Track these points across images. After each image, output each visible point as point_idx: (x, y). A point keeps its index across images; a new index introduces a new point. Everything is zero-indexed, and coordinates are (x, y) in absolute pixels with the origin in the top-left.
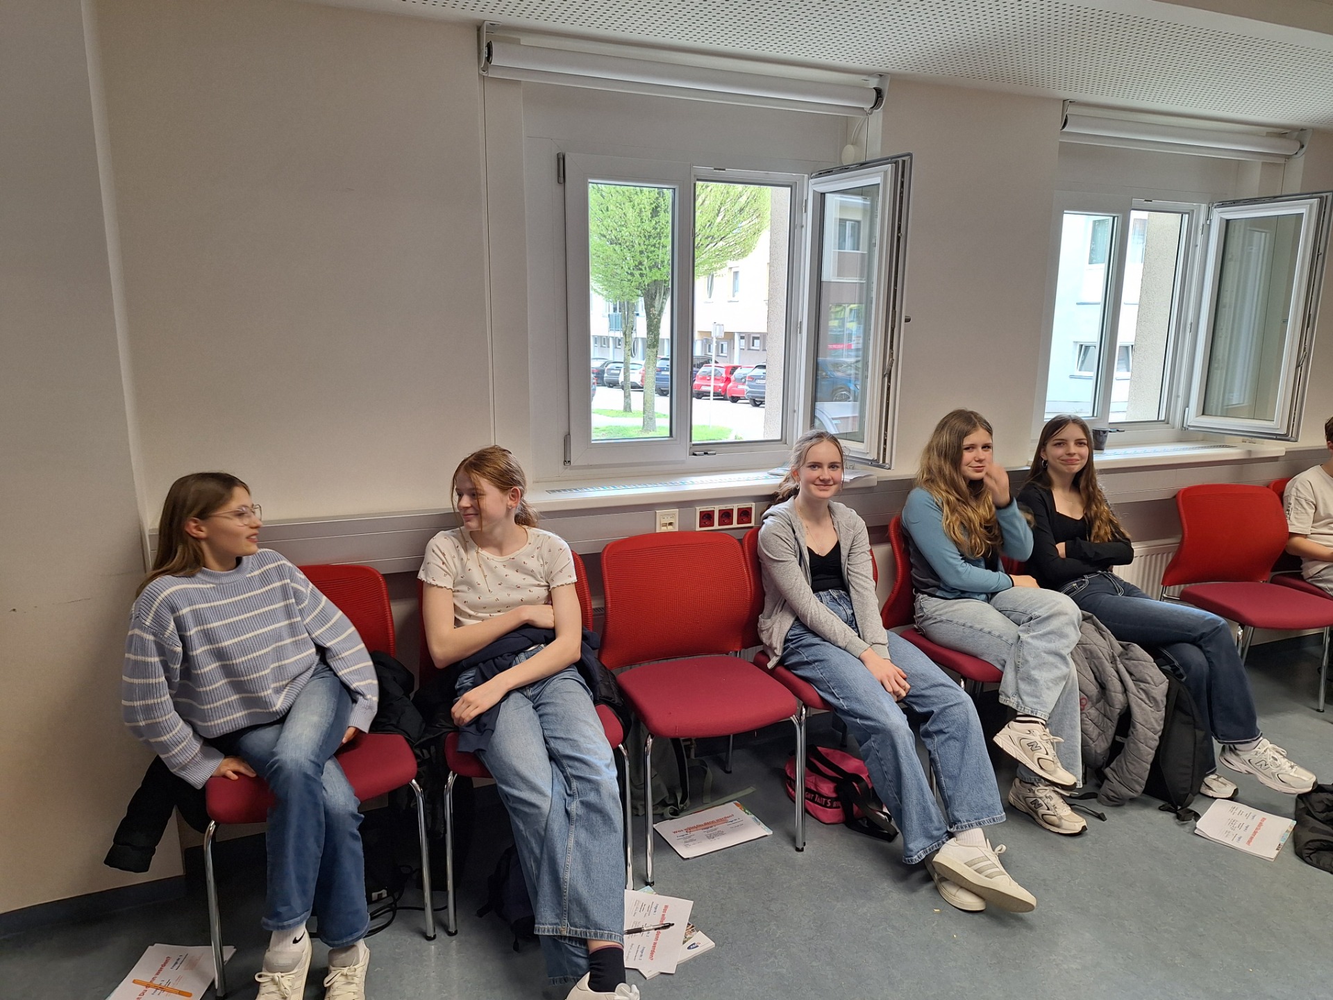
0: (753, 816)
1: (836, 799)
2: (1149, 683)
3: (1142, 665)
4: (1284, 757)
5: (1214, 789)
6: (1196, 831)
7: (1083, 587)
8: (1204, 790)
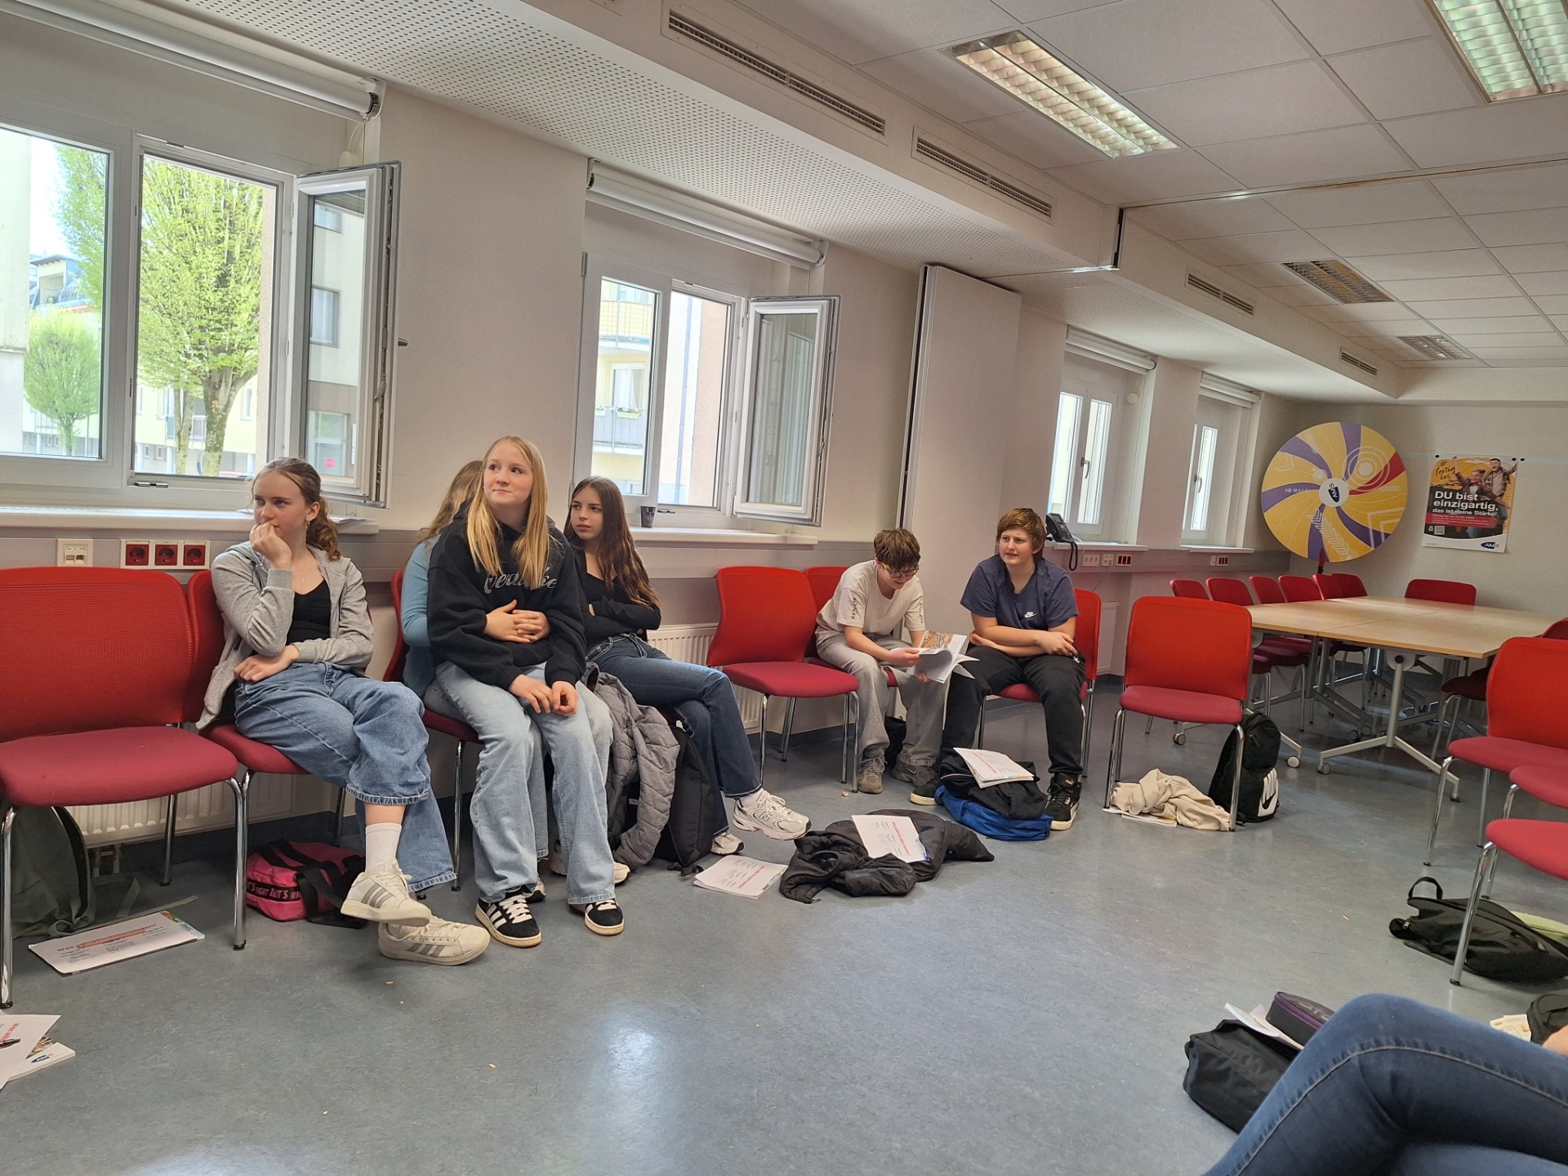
0: (183, 923)
1: (297, 889)
2: (661, 745)
3: (656, 727)
4: (783, 806)
5: (722, 846)
6: (695, 883)
7: (607, 650)
8: (715, 849)
